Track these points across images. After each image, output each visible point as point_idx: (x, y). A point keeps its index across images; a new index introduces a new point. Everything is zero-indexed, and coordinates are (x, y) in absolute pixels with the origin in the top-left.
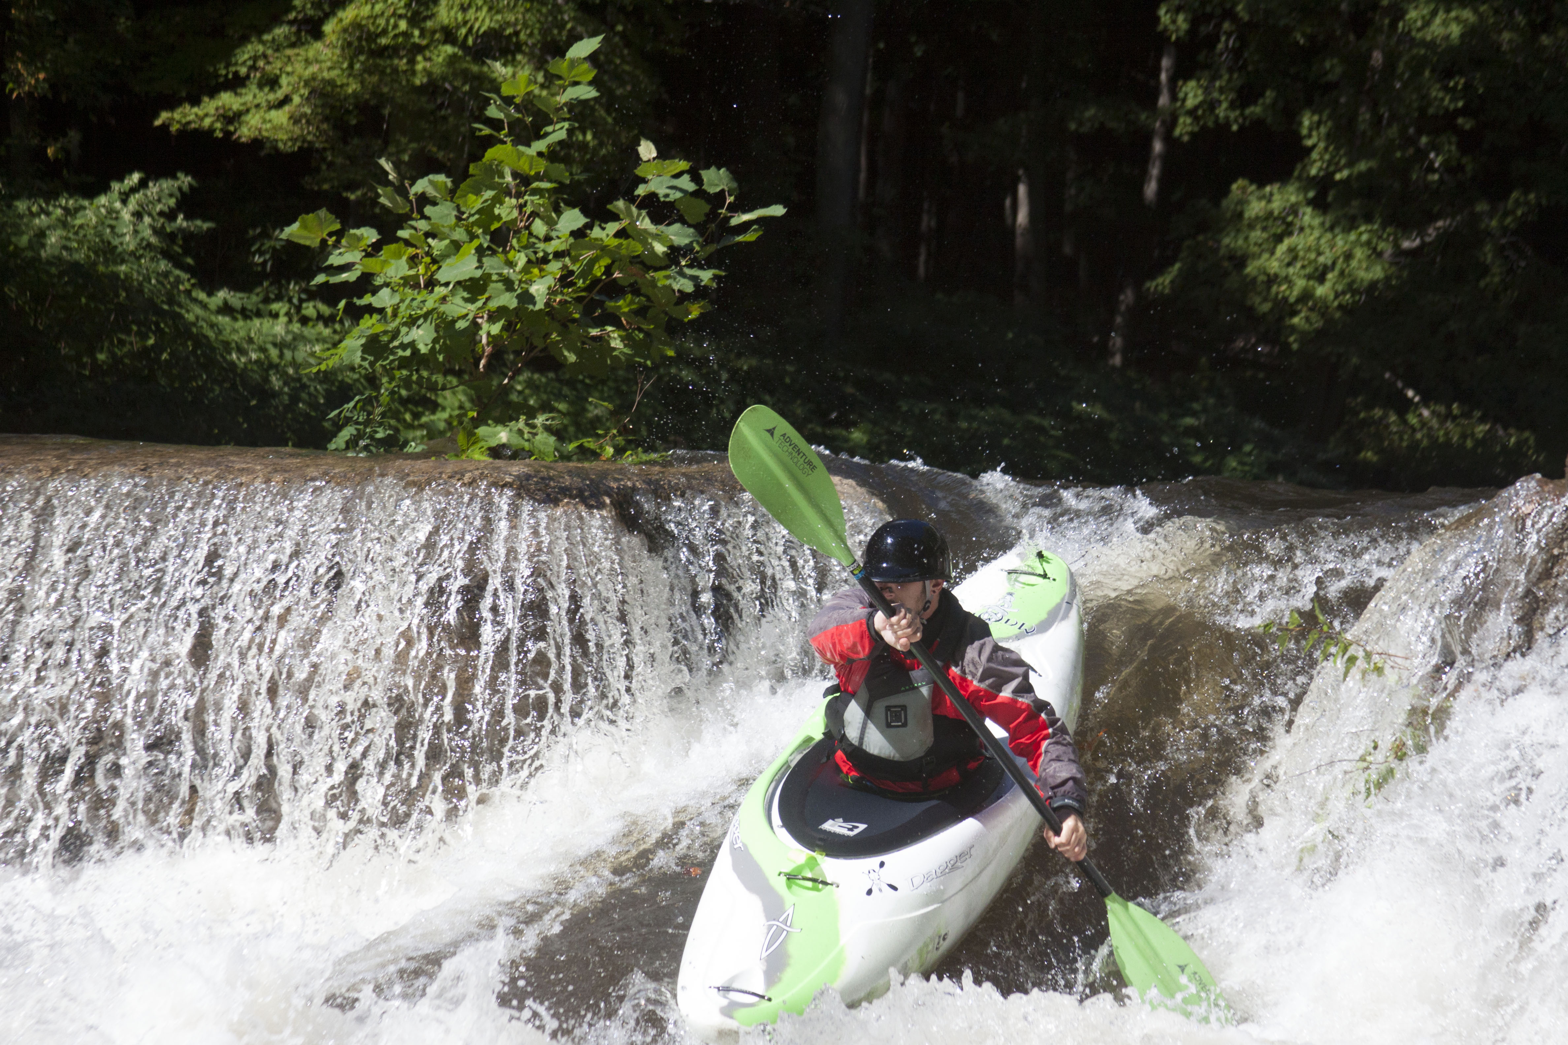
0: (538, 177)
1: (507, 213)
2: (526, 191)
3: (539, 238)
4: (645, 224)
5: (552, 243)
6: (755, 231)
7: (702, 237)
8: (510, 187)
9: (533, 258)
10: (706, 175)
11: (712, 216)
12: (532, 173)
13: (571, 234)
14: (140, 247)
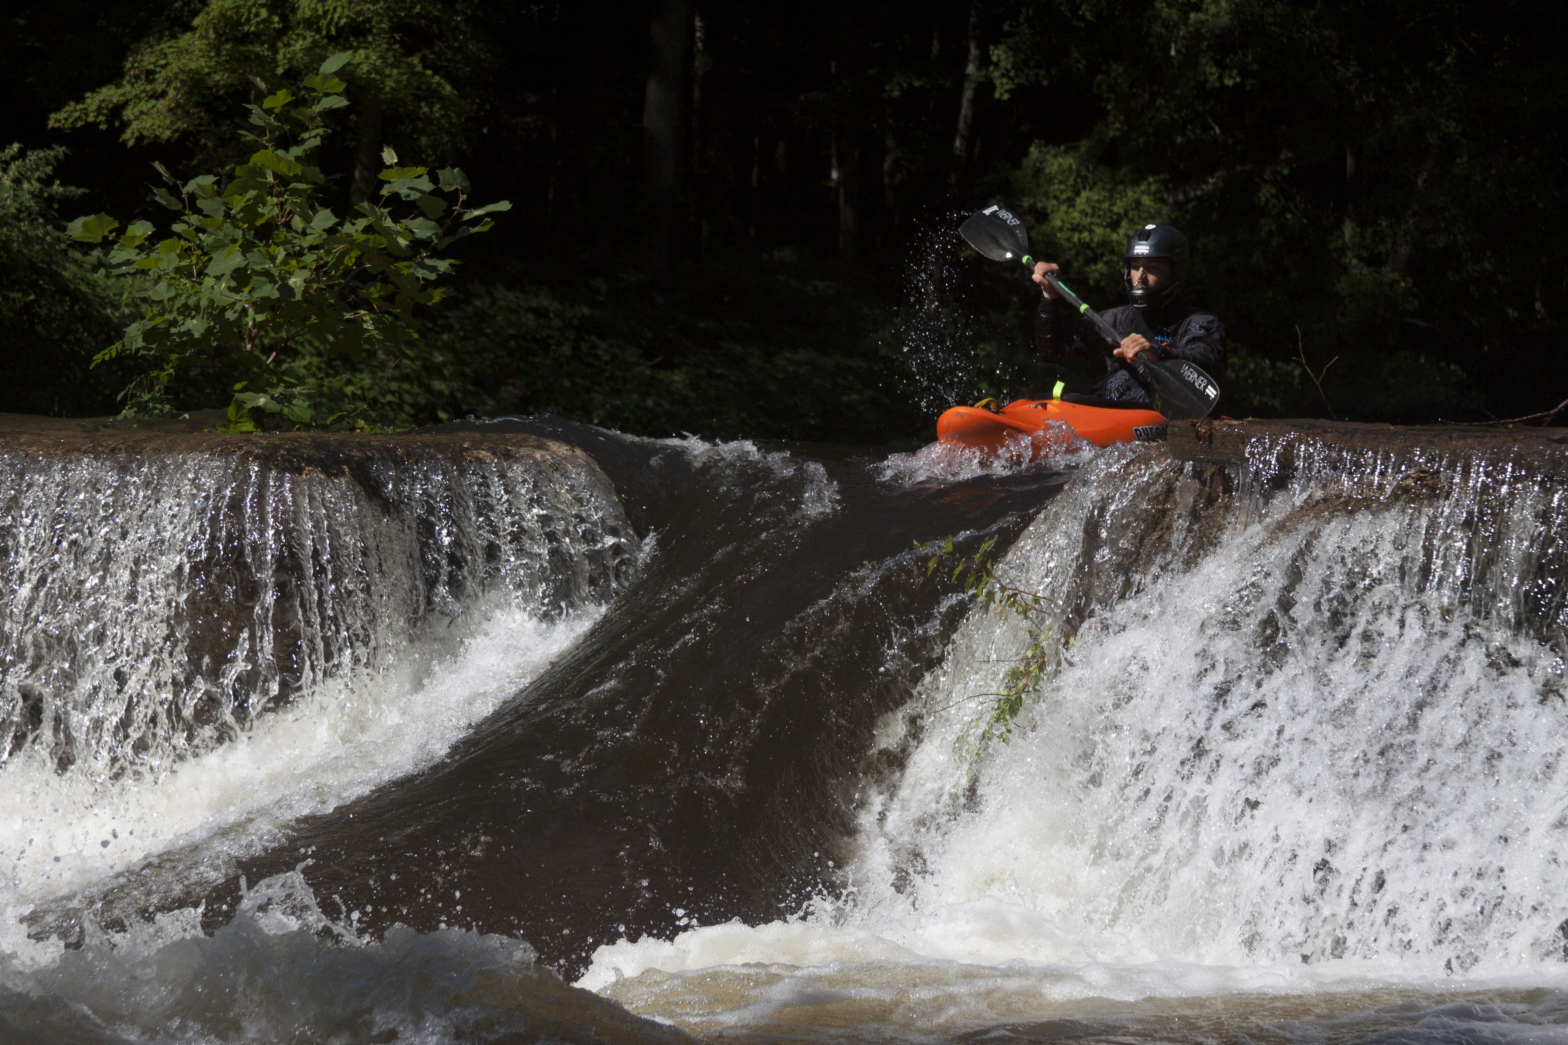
0: (297, 179)
1: (269, 210)
2: (286, 191)
3: (297, 232)
4: (388, 222)
5: (309, 238)
6: (487, 223)
7: (440, 231)
8: (272, 187)
9: (291, 252)
10: (444, 175)
11: (448, 212)
12: (291, 175)
13: (324, 230)
14: (20, 211)
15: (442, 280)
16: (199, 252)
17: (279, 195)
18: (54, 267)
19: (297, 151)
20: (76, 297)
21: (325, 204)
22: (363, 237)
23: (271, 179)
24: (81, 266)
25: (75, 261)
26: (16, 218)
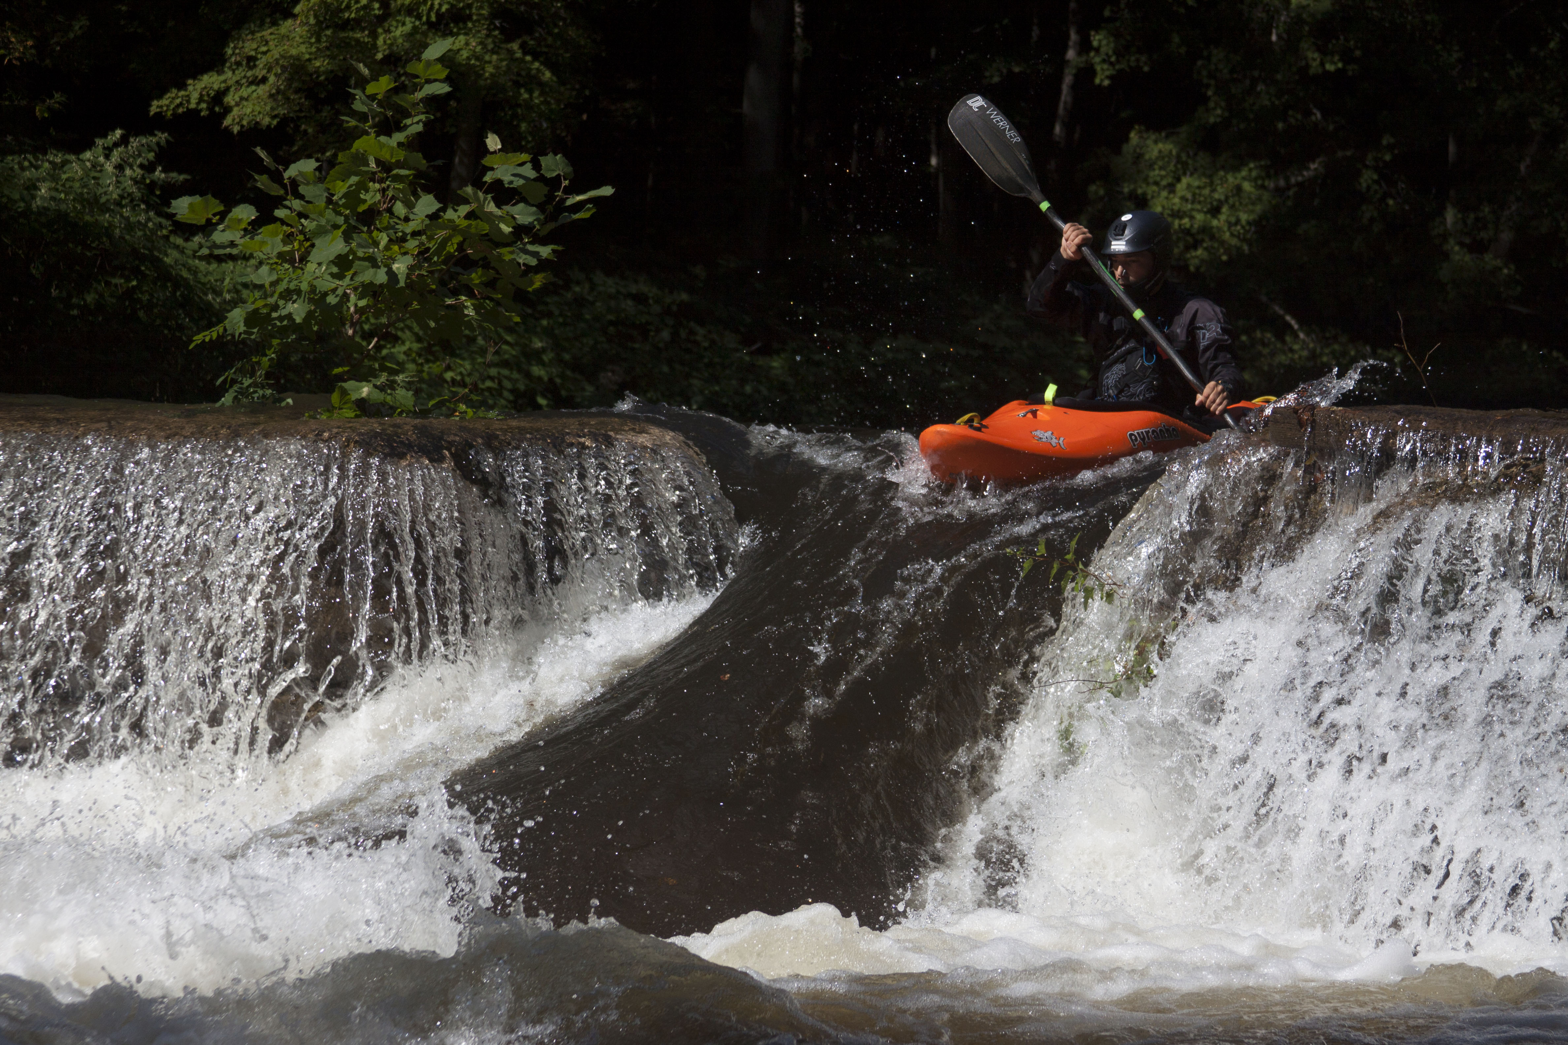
0: (400, 165)
1: (371, 196)
2: (388, 178)
3: (399, 219)
4: (491, 207)
5: (411, 223)
6: (589, 209)
7: (542, 217)
8: (374, 173)
9: (394, 238)
10: (545, 161)
11: (550, 197)
12: (393, 160)
13: (427, 216)
14: (122, 197)
15: (543, 265)
16: (301, 237)
17: (381, 181)
18: (156, 253)
19: (399, 137)
20: (178, 282)
21: (428, 191)
22: (465, 223)
23: (373, 165)
24: (182, 251)
25: (177, 247)
26: (119, 204)
